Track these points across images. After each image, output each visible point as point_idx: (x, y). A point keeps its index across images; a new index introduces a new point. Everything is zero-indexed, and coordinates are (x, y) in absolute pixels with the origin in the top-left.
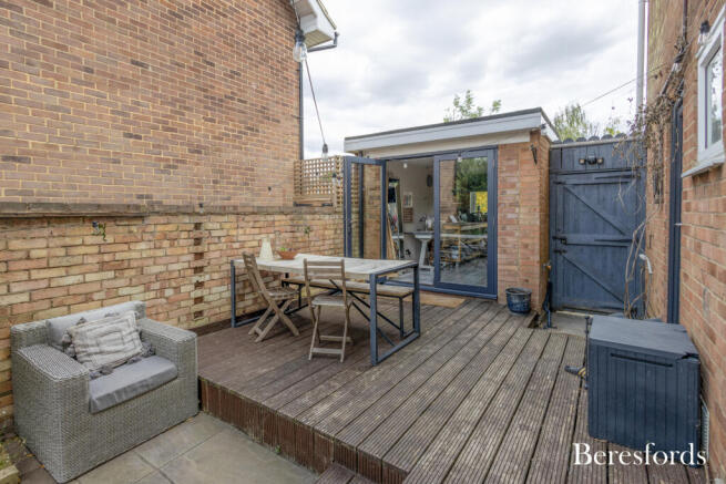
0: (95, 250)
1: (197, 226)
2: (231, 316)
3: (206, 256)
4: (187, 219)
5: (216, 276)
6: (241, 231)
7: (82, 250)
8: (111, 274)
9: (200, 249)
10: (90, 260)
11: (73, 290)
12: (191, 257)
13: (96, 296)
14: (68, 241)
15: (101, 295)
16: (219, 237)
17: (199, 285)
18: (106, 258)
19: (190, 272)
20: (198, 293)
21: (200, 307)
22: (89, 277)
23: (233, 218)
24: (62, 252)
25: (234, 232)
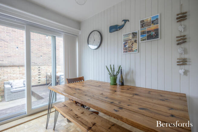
0: (19, 71)
1: (39, 68)
2: (46, 83)
3: (41, 73)
4: (37, 66)
5: (43, 76)
6: (49, 68)
7: (16, 71)
8: (21, 75)
9: (40, 71)
10: (18, 72)
11: (15, 77)
12: (38, 73)
13: (19, 78)
14: (14, 69)
15: (20, 78)
16: (44, 70)
17: (39, 78)
18: (21, 72)
19: (38, 75)
20: (39, 79)
21: (39, 81)
22: (17, 75)
23: (47, 66)
24: (13, 71)
25: (47, 69)
